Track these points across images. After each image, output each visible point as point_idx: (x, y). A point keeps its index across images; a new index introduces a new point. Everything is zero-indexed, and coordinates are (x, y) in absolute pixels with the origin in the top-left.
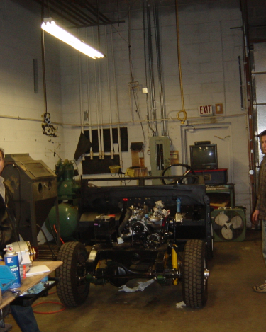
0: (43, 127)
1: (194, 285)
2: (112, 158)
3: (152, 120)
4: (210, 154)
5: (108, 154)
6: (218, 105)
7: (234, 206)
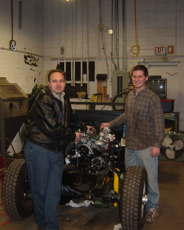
0: (25, 57)
1: (131, 212)
2: (82, 85)
3: (115, 56)
4: (161, 87)
5: (78, 82)
6: (170, 46)
7: (178, 131)
